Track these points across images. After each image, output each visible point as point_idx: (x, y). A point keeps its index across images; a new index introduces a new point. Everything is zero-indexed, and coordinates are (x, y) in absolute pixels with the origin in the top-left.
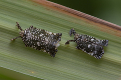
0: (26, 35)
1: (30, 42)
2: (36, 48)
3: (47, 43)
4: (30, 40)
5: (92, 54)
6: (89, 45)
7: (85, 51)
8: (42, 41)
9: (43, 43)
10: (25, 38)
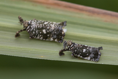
0: (30, 24)
1: (35, 31)
2: (42, 38)
3: (53, 28)
4: (35, 28)
5: (89, 58)
6: (84, 50)
7: (81, 57)
8: (48, 28)
9: (49, 29)
10: (30, 28)
